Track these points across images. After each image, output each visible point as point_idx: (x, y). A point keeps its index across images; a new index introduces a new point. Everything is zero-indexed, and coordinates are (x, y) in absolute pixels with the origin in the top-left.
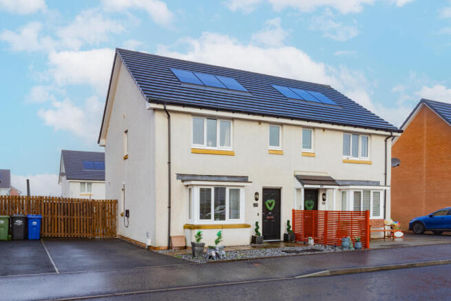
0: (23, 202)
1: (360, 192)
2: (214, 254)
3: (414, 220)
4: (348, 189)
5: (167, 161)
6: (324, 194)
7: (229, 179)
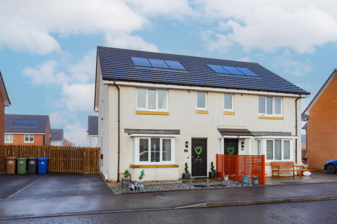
0: (37, 149)
1: (272, 141)
2: (133, 188)
3: (328, 162)
4: (262, 139)
5: (117, 120)
6: (243, 143)
7: (164, 132)
